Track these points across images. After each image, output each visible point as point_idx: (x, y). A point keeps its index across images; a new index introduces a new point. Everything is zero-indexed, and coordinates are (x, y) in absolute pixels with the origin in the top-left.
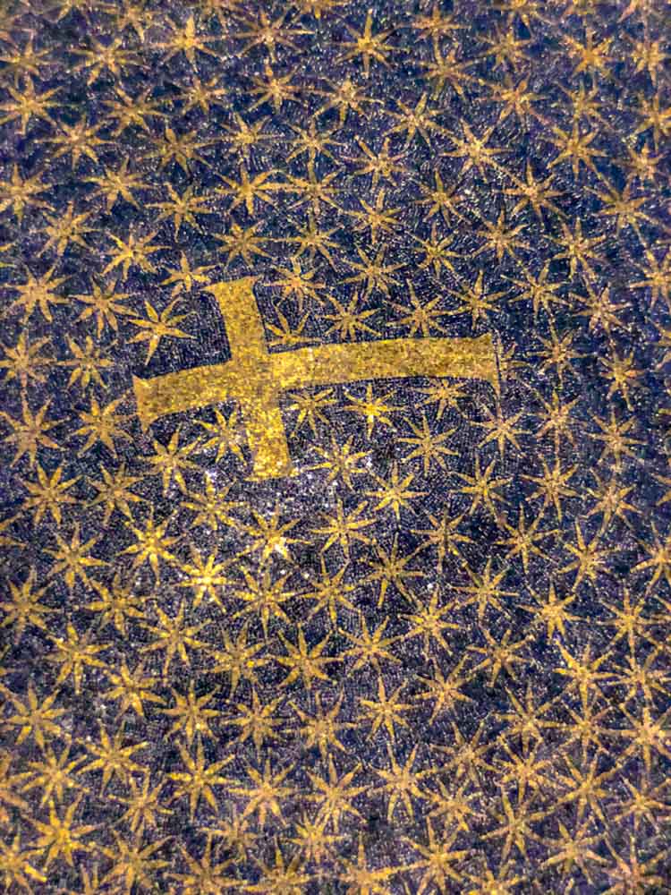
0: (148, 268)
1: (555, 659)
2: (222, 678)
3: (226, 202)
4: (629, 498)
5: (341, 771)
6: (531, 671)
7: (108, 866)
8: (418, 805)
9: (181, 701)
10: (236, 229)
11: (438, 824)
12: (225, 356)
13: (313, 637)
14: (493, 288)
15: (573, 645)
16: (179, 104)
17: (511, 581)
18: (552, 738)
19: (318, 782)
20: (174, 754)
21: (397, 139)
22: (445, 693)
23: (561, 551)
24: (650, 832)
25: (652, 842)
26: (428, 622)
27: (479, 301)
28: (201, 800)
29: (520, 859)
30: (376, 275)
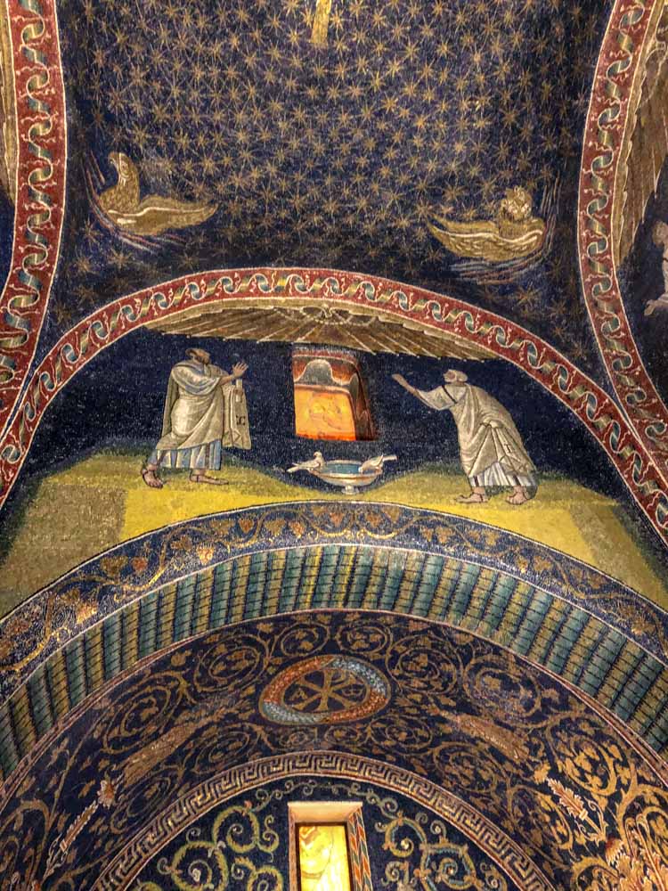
4: (271, 83)
17: (245, 26)
23: (253, 50)
24: (170, 69)
27: (341, 46)
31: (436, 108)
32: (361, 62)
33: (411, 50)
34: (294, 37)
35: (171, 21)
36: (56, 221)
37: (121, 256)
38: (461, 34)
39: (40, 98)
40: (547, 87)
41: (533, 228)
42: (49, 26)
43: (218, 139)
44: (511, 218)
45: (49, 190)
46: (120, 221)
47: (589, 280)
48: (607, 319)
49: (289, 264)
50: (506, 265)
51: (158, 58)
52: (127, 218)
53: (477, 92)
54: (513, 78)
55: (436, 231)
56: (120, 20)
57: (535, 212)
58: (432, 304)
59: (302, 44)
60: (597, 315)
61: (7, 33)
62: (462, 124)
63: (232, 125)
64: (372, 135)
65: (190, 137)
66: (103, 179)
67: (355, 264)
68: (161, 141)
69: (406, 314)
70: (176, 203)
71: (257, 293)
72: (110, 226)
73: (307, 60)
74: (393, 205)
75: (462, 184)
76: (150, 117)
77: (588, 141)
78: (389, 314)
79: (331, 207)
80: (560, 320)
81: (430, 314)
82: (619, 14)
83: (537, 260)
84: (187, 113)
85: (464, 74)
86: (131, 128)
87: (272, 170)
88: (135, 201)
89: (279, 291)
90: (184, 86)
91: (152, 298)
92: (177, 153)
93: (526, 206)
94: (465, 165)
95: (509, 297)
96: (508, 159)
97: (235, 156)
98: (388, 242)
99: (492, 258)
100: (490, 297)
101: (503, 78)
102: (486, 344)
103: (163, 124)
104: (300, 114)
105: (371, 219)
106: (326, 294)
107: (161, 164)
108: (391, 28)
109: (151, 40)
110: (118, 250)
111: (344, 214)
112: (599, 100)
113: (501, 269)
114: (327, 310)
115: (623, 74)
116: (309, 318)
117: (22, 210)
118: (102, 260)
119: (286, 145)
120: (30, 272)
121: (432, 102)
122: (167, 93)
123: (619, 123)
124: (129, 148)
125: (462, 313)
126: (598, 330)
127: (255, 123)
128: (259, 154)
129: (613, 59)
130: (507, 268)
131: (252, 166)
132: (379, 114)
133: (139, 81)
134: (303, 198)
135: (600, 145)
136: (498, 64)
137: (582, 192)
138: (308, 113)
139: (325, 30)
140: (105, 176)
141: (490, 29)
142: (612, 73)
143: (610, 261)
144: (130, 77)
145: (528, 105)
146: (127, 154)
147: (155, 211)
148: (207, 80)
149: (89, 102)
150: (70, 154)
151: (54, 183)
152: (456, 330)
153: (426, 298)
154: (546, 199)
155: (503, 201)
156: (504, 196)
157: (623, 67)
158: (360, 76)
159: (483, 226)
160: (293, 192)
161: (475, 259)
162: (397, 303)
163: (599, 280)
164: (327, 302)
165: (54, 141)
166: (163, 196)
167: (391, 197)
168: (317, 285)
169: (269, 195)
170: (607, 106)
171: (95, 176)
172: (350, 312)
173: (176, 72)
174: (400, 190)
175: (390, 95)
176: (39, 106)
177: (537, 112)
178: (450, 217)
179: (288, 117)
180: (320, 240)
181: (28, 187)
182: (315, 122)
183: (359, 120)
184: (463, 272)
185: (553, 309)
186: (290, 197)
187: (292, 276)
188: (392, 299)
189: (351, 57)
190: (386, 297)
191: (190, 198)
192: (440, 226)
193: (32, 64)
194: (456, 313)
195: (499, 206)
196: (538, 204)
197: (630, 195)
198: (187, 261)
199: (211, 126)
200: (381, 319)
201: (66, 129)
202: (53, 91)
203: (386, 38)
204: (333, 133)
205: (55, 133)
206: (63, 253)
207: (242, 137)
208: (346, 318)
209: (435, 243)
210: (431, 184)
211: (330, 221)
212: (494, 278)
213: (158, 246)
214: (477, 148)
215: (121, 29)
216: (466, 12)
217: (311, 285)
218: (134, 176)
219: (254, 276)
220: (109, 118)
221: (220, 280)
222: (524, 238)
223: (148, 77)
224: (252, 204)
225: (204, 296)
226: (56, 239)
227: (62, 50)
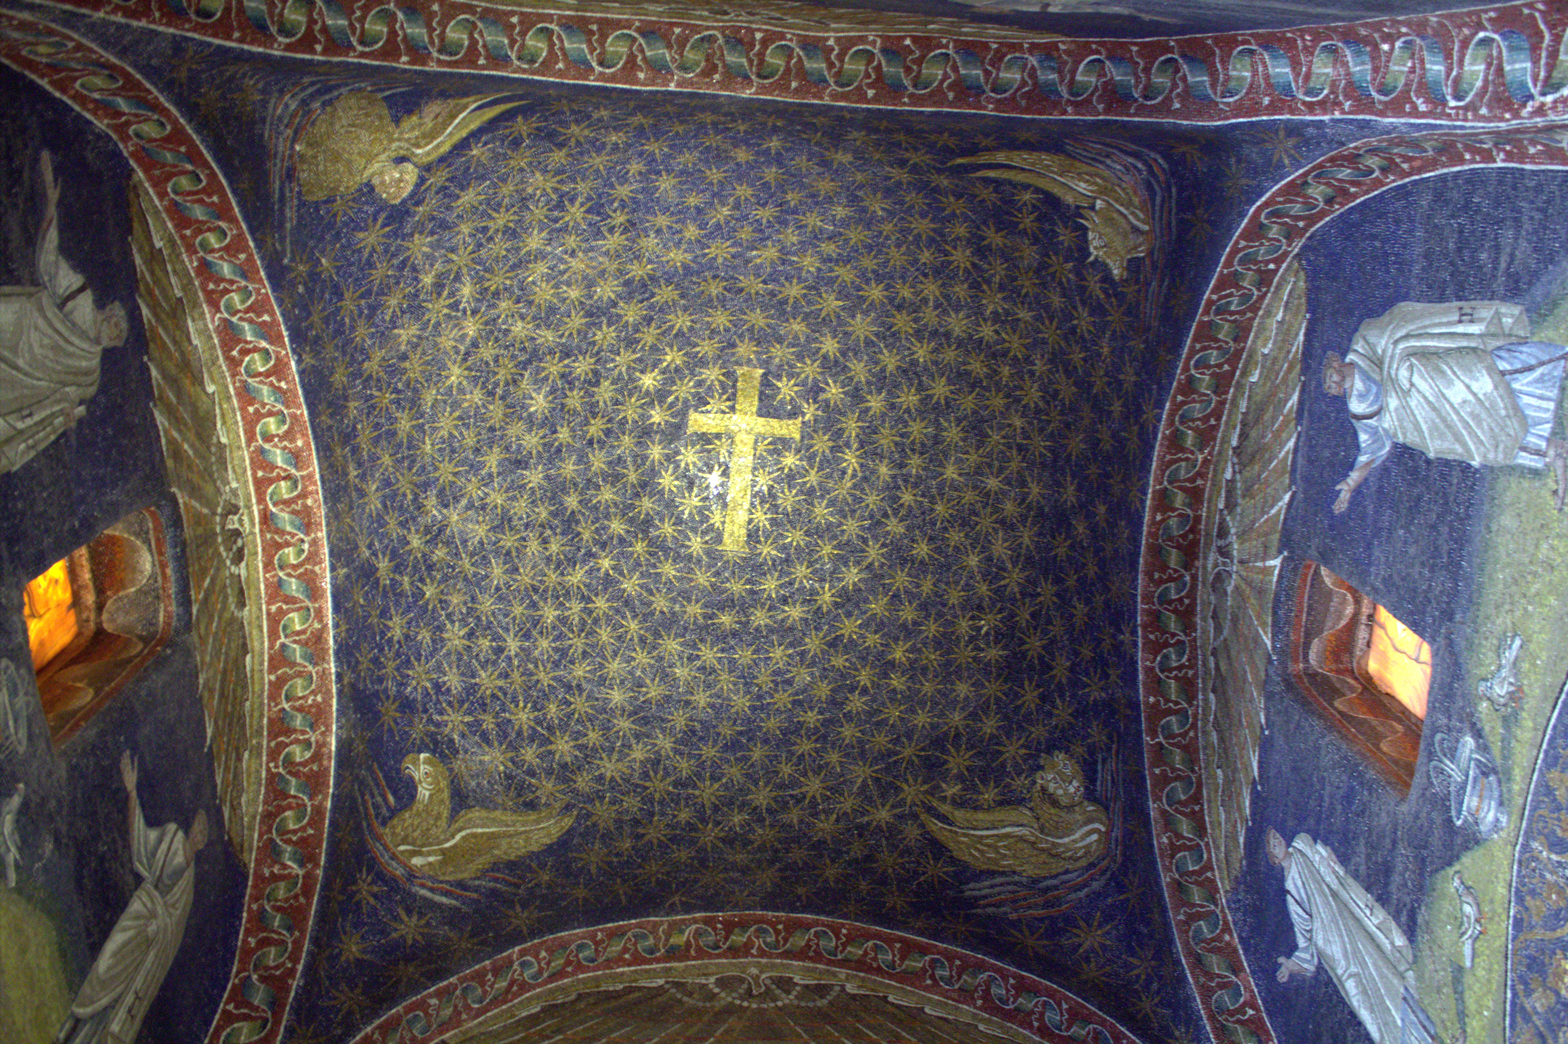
0: (822, 396)
1: (584, 562)
2: (597, 384)
3: (848, 445)
4: (662, 612)
5: (545, 445)
6: (579, 549)
7: (522, 317)
8: (523, 486)
9: (593, 361)
10: (831, 444)
11: (514, 498)
12: (760, 414)
13: (608, 432)
14: (774, 561)
15: (590, 572)
16: (913, 450)
17: (622, 540)
18: (549, 559)
19: (541, 433)
20: (568, 355)
21: (865, 541)
22: (572, 501)
24: (506, 616)
25: (501, 617)
26: (607, 495)
27: (767, 550)
28: (544, 369)
29: (495, 544)
30: (788, 499)
31: (920, 632)
32: (801, 571)
33: (874, 553)
34: (696, 544)
35: (508, 553)
36: (307, 891)
37: (415, 919)
38: (945, 529)
39: (300, 709)
40: (1080, 609)
41: (1090, 821)
42: (319, 615)
43: (580, 705)
44: (1054, 802)
45: (303, 841)
46: (417, 861)
47: (1182, 917)
48: (1222, 986)
49: (688, 908)
50: (1055, 882)
51: (487, 604)
52: (429, 854)
53: (980, 608)
54: (1030, 590)
55: (935, 825)
56: (430, 568)
57: (1090, 795)
58: (933, 961)
59: (708, 553)
60: (1202, 979)
61: (260, 627)
62: (964, 654)
63: (602, 680)
64: (823, 677)
65: (535, 708)
66: (391, 799)
67: (799, 897)
68: (489, 723)
69: (891, 977)
70: (508, 817)
71: (637, 960)
72: (399, 872)
73: (717, 574)
74: (865, 785)
75: (973, 747)
76: (471, 689)
77: (1147, 696)
78: (863, 979)
79: (762, 797)
80: (1149, 981)
81: (932, 977)
82: (1153, 522)
83: (1103, 872)
84: (532, 674)
85: (957, 583)
86: (441, 712)
87: (665, 744)
88: (443, 823)
89: (674, 954)
90: (527, 636)
91: (458, 992)
92: (514, 735)
93: (1075, 783)
94: (973, 716)
95: (1063, 941)
96: (1039, 708)
97: (606, 728)
98: (857, 850)
99: (1030, 870)
100: (1030, 942)
101: (1016, 590)
102: (1030, 1027)
103: (493, 696)
104: (709, 654)
105: (828, 812)
106: (754, 951)
107: (487, 758)
108: (841, 524)
109: (476, 583)
110: (409, 911)
111: (784, 806)
112: (1152, 637)
113: (1048, 889)
114: (756, 978)
115: (1181, 600)
116: (725, 998)
117: (259, 876)
118: (383, 932)
119: (688, 703)
120: (263, 979)
121: (915, 623)
122: (500, 650)
123: (1190, 667)
124: (436, 743)
125: (984, 976)
126: (1208, 1008)
127: (638, 673)
128: (645, 721)
129: (1161, 582)
130: (1056, 888)
131: (633, 741)
132: (833, 644)
133: (457, 642)
134: (716, 786)
135: (1168, 701)
136: (1004, 570)
137: (1153, 774)
138: (723, 650)
139: (744, 531)
140: (394, 794)
141: (986, 523)
142: (1163, 599)
143: (1213, 881)
144: (442, 640)
145: (1057, 629)
146: (433, 752)
147: (474, 836)
148: (563, 620)
149: (376, 694)
150: (337, 785)
151: (311, 832)
152: (979, 1002)
153: (923, 950)
154: (1104, 774)
155: (1040, 773)
156: (1041, 768)
157: (1179, 591)
158: (802, 589)
159: (1013, 815)
160: (698, 775)
161: (1003, 874)
162: (875, 959)
163: (1199, 916)
164: (757, 965)
165: (315, 768)
166: (487, 808)
167: (861, 773)
168: (738, 938)
169: (659, 786)
170: (1166, 645)
171: (379, 799)
172: (797, 979)
173: (514, 618)
174: (875, 761)
175: (849, 615)
176: (298, 721)
177: (1072, 640)
178: (959, 803)
179: (690, 659)
180: (740, 858)
181: (272, 840)
182: (732, 661)
183: (802, 654)
184: (985, 897)
185: (1135, 961)
186: (695, 787)
187: (694, 927)
188: (866, 953)
189: (784, 565)
190: (855, 951)
191: (531, 806)
192: (943, 818)
193: (293, 664)
194: (974, 976)
195: (1034, 782)
196: (1093, 781)
197: (1226, 776)
198: (521, 917)
199: (569, 687)
200: (850, 988)
201: (333, 748)
202: (319, 698)
203: (835, 537)
204: (764, 678)
205: (317, 757)
206: (315, 941)
207: (617, 697)
208: (788, 992)
209: (937, 848)
210: (922, 749)
211: (761, 820)
212: (1036, 906)
213: (475, 895)
214: (992, 688)
215: (433, 579)
216: (949, 501)
217: (727, 939)
218: (443, 784)
219: (630, 934)
220: (407, 706)
221: (573, 947)
222: (1077, 835)
223: (471, 635)
224: (632, 803)
225: (545, 975)
226: (306, 919)
227: (336, 641)
